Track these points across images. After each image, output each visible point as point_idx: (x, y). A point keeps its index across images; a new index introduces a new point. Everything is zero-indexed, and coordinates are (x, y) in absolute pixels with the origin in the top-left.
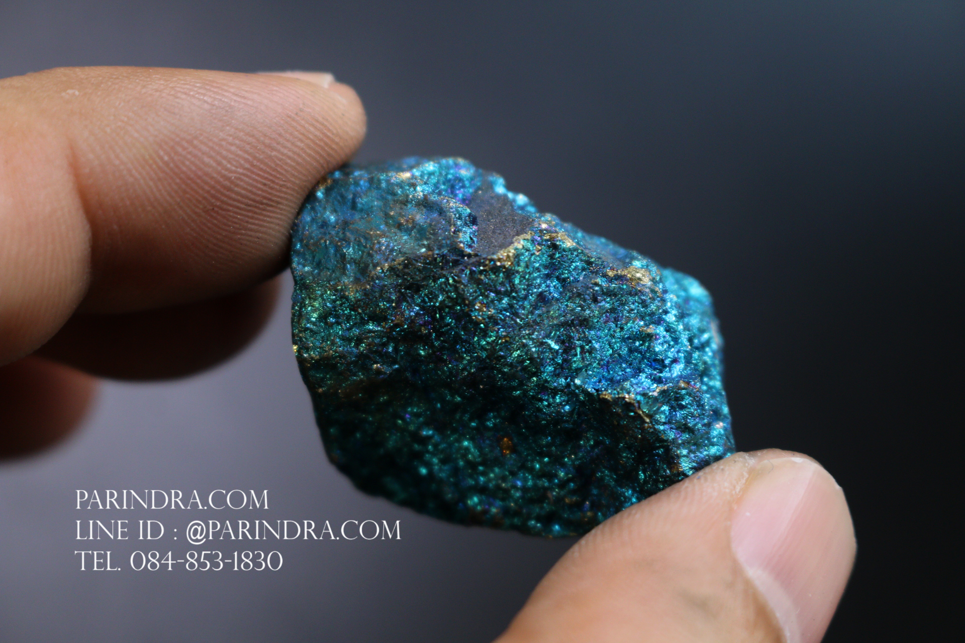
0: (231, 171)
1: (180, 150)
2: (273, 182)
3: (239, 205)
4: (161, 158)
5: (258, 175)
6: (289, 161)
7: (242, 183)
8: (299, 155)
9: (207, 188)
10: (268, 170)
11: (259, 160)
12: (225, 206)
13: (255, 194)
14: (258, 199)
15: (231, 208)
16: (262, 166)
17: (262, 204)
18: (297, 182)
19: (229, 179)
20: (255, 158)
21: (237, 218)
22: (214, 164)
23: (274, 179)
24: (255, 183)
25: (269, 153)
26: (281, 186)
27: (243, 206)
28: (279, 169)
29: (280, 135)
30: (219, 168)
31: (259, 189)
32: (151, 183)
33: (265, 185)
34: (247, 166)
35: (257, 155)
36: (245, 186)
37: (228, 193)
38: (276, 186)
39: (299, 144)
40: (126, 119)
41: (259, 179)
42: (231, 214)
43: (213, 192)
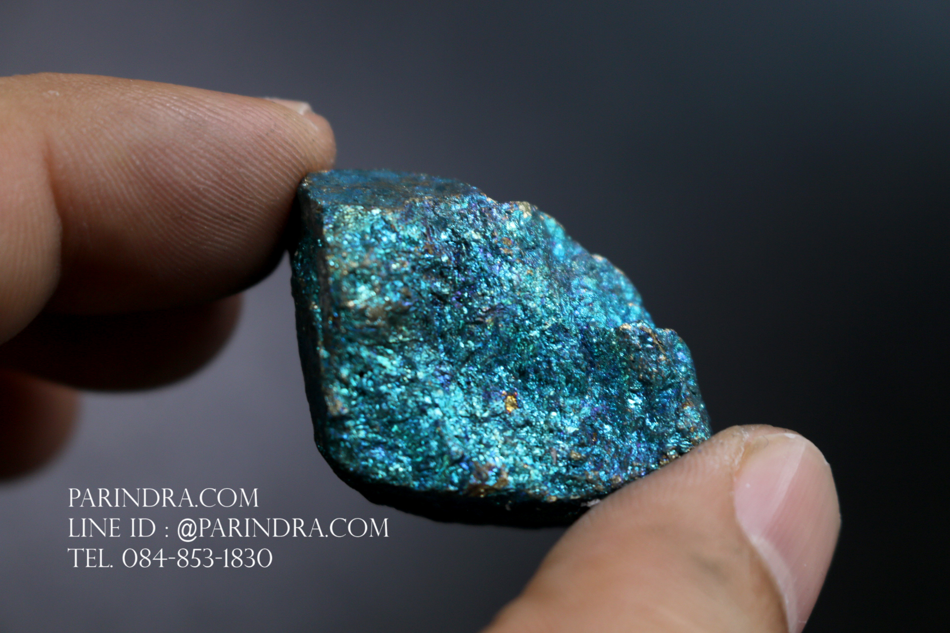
0: (200, 183)
1: (152, 156)
2: (240, 197)
3: (206, 216)
4: (133, 162)
5: (226, 190)
6: (256, 179)
7: (210, 195)
8: (266, 174)
9: (176, 196)
10: (236, 186)
11: (228, 175)
12: (193, 216)
13: (223, 208)
14: (225, 212)
15: (198, 218)
16: (230, 181)
17: (229, 217)
18: (264, 200)
19: (197, 190)
20: (223, 172)
21: (203, 228)
22: (184, 174)
23: (241, 195)
24: (222, 197)
25: (238, 169)
26: (248, 202)
27: (209, 218)
28: (246, 186)
29: (249, 153)
30: (189, 178)
31: (226, 203)
32: (122, 185)
33: (232, 199)
34: (216, 179)
35: (226, 170)
36: (213, 198)
37: (196, 203)
38: (242, 202)
39: (267, 163)
40: (102, 122)
41: (227, 193)
42: (199, 224)
43: (181, 200)
